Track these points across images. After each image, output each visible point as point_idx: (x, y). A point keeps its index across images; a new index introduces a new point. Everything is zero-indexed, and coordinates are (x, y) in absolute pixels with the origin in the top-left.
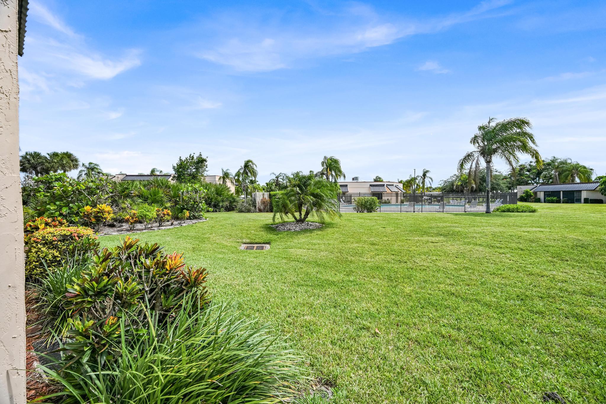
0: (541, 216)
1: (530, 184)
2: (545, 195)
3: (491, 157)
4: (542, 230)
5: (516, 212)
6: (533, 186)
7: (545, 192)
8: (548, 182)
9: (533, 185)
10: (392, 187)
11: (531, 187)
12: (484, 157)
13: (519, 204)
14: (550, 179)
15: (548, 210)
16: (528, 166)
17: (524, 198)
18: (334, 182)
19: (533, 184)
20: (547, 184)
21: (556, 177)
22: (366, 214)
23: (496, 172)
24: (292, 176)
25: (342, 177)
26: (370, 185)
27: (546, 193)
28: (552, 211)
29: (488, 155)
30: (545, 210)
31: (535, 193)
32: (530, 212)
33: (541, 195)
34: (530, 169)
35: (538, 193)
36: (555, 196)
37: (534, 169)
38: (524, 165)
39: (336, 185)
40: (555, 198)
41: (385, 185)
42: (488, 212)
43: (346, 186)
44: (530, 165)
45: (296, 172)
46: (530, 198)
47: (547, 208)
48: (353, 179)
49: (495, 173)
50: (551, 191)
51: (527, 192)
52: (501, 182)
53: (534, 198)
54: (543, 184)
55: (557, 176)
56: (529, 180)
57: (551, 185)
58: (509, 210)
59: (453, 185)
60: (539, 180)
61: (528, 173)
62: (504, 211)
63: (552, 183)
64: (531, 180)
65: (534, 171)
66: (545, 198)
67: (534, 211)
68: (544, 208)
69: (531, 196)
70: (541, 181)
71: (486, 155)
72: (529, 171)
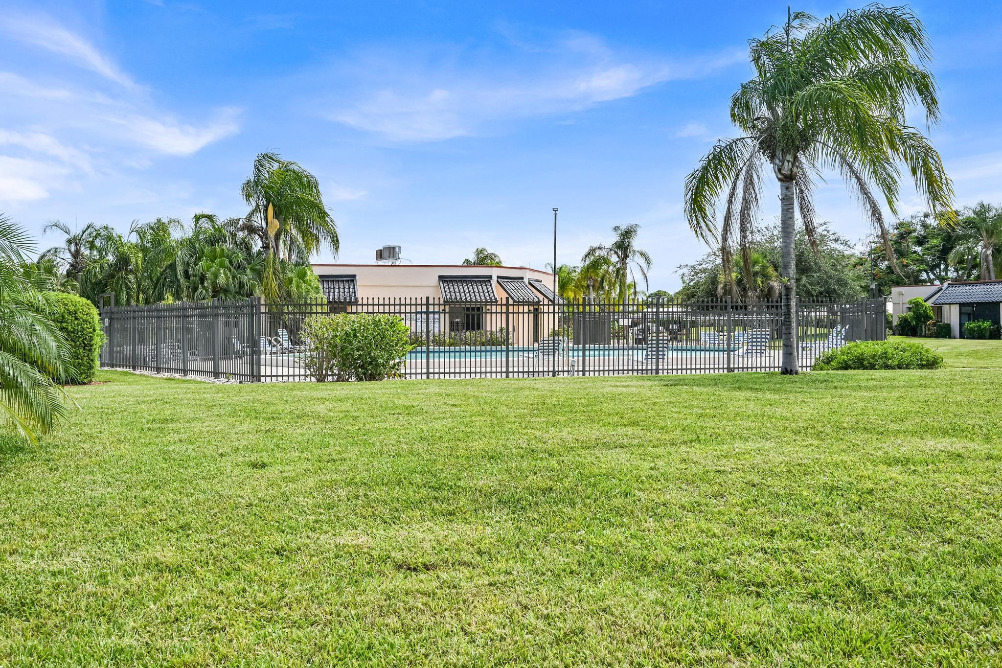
0: (952, 383)
1: (924, 281)
2: (961, 314)
3: (796, 158)
4: (958, 445)
5: (881, 368)
6: (933, 289)
7: (962, 305)
8: (969, 276)
9: (932, 284)
10: (517, 284)
11: (928, 290)
12: (772, 157)
13: (894, 340)
14: (975, 266)
15: (971, 360)
16: (919, 227)
17: (910, 323)
18: (297, 264)
19: (932, 282)
20: (967, 283)
21: (987, 261)
22: (355, 388)
23: (836, 240)
24: (134, 239)
25: (325, 245)
26: (442, 278)
27: (965, 309)
28: (981, 363)
29: (785, 152)
30: (965, 361)
31: (938, 309)
32: (922, 367)
33: (952, 316)
34: (925, 237)
35: (946, 308)
36: (985, 319)
37: (933, 237)
38: (910, 224)
39: (302, 276)
40: (987, 324)
41: (495, 278)
42: (788, 370)
43: (352, 279)
44: (924, 226)
45: (152, 220)
46: (925, 323)
47: (969, 354)
48: (380, 255)
49: (833, 245)
50: (978, 304)
51: (917, 305)
52: (849, 274)
53: (934, 325)
54: (957, 282)
55: (990, 258)
56: (920, 271)
57: (976, 284)
58: (860, 363)
59: (714, 281)
60: (946, 270)
61: (918, 249)
62: (845, 366)
63: (979, 280)
64: (926, 271)
65: (934, 242)
66: (961, 325)
67: (932, 364)
68: (960, 354)
69: (928, 318)
70: (952, 274)
71: (779, 153)
72: (920, 242)
